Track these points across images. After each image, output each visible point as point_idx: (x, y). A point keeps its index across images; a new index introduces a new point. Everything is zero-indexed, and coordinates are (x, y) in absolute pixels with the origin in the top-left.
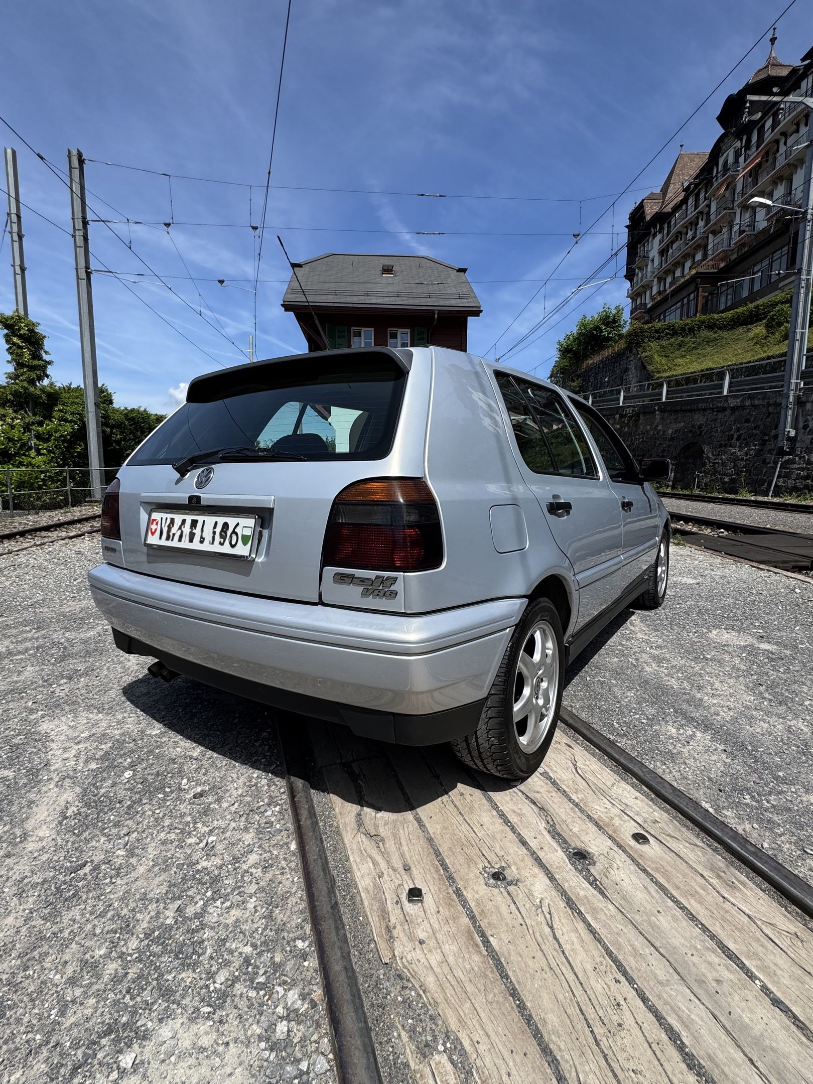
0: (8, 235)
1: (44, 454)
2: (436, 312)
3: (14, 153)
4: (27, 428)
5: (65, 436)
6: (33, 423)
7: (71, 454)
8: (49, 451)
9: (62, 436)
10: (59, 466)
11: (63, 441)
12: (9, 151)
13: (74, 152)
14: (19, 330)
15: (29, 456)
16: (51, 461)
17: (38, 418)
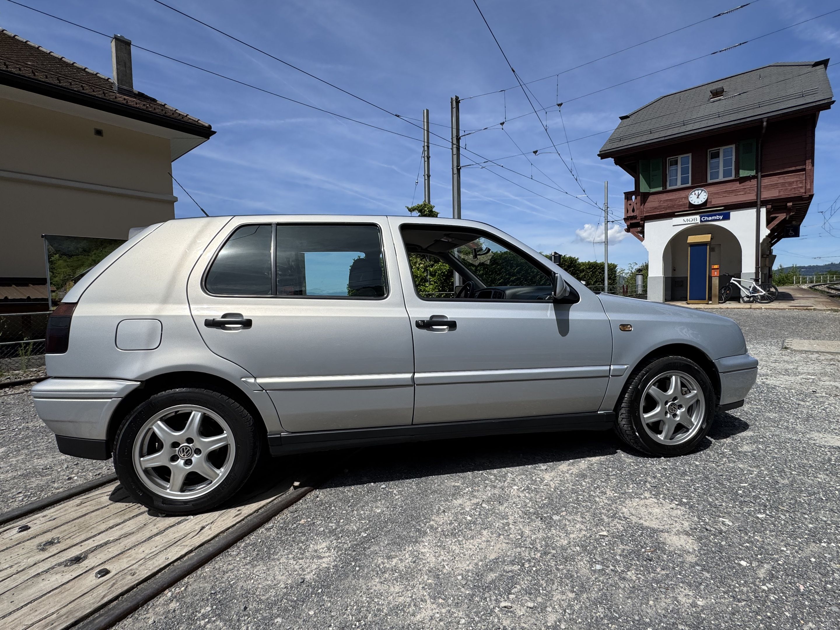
0: (423, 158)
1: (432, 284)
2: (765, 119)
3: (428, 111)
4: (426, 269)
5: (444, 273)
6: (429, 266)
7: (448, 283)
8: (435, 282)
9: (442, 272)
10: (440, 291)
11: (443, 276)
12: (425, 111)
13: (454, 98)
14: (424, 212)
15: (425, 286)
16: (435, 288)
17: (432, 263)
